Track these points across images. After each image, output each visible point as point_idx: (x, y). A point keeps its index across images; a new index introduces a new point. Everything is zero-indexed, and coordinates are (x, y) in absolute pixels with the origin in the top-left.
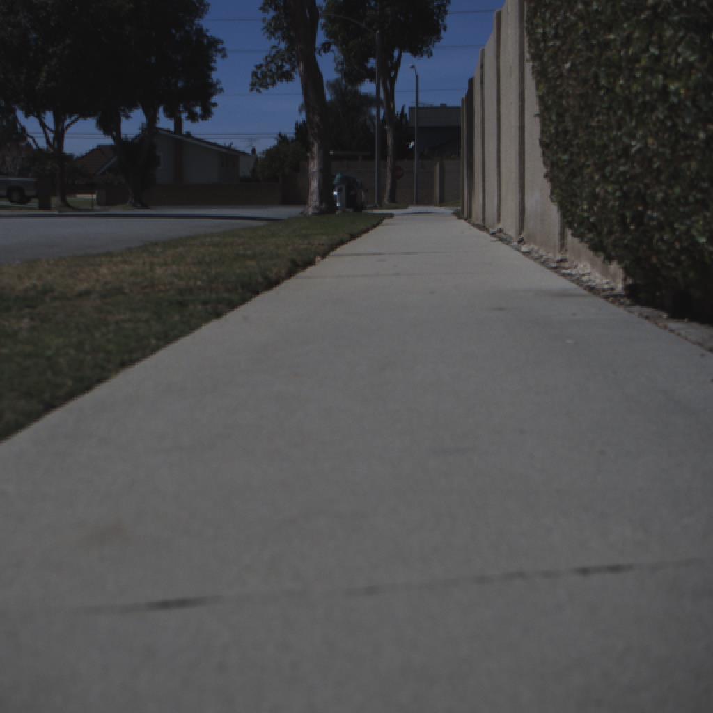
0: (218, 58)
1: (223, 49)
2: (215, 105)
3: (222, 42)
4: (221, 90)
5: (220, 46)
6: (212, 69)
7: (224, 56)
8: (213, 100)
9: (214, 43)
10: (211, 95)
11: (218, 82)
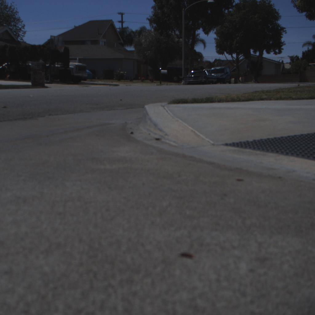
0: (284, 33)
1: (286, 31)
2: (283, 49)
3: (285, 28)
4: (285, 44)
5: (284, 30)
6: (282, 37)
7: (286, 33)
8: (282, 47)
9: (283, 29)
10: (282, 46)
11: (284, 42)
